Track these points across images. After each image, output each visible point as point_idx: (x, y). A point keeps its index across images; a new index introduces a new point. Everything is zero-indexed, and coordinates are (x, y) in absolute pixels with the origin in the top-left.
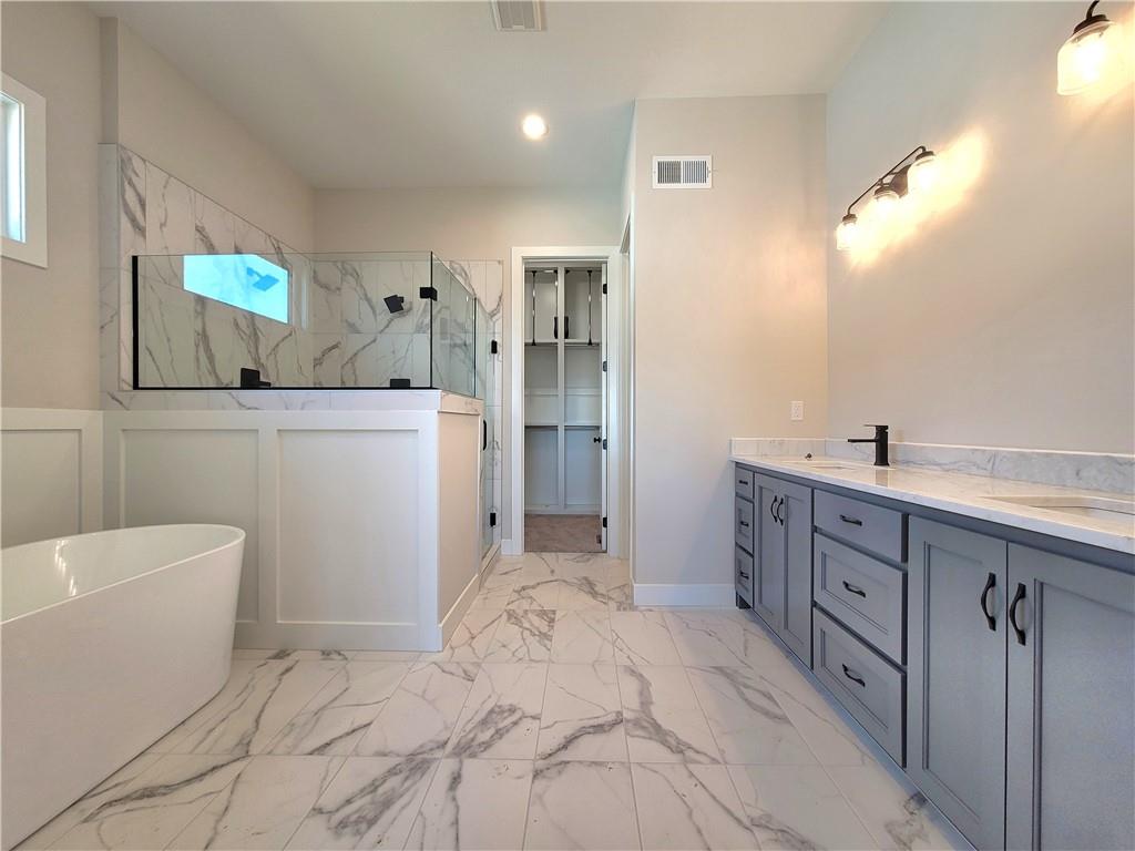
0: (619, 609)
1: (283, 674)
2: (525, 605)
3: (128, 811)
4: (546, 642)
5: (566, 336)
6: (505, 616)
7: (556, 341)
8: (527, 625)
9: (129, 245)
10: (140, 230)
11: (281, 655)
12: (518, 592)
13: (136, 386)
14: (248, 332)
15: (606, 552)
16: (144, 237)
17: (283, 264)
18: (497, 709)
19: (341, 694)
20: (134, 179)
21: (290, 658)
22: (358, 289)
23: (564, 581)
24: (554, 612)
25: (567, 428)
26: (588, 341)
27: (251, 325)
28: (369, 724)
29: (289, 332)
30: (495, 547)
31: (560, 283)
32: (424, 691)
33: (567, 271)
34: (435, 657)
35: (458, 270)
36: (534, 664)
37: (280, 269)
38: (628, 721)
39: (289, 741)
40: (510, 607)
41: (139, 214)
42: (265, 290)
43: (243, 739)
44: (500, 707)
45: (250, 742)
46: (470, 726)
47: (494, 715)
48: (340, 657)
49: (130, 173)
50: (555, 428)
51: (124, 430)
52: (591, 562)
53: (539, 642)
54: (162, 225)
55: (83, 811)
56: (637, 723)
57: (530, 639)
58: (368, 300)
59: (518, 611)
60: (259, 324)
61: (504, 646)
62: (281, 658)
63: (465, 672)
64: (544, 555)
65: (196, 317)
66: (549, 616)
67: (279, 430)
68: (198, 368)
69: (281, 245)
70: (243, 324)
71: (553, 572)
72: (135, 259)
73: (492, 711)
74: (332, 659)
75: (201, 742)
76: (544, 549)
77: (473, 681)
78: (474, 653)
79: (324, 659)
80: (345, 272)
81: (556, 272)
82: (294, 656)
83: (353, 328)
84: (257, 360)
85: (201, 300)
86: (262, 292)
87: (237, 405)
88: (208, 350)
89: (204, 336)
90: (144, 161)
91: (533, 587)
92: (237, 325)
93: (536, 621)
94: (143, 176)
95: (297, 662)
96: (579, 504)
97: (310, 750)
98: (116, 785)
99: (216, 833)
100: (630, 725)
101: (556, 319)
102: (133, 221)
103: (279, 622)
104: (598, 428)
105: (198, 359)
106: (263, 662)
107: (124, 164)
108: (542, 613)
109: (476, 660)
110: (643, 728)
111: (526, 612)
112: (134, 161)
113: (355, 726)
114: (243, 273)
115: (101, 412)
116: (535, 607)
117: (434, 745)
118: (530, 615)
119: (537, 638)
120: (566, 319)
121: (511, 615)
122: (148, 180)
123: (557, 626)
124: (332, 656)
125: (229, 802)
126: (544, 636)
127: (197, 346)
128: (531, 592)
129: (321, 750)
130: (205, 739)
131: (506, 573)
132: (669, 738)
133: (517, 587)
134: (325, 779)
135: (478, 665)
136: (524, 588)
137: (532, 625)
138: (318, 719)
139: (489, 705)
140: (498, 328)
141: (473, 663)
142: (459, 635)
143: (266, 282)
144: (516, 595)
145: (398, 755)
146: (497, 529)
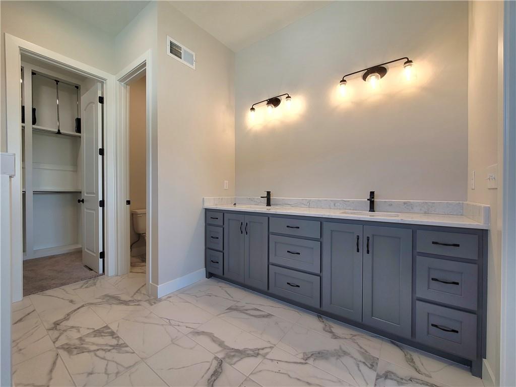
2: (74, 334)
4: (125, 349)
6: (62, 352)
8: (93, 347)
12: (54, 329)
24: (107, 327)
26: (57, 130)
33: (33, 73)
36: (133, 369)
38: (224, 358)
40: (58, 344)
52: (98, 284)
56: (228, 356)
57: (108, 355)
59: (72, 342)
61: (90, 374)
91: (66, 319)
100: (227, 359)
108: (98, 333)
110: (234, 356)
111: (81, 339)
116: (85, 331)
118: (88, 339)
119: (114, 351)
126: (119, 347)
128: (67, 323)
132: (248, 352)
136: (57, 324)
137: (97, 345)
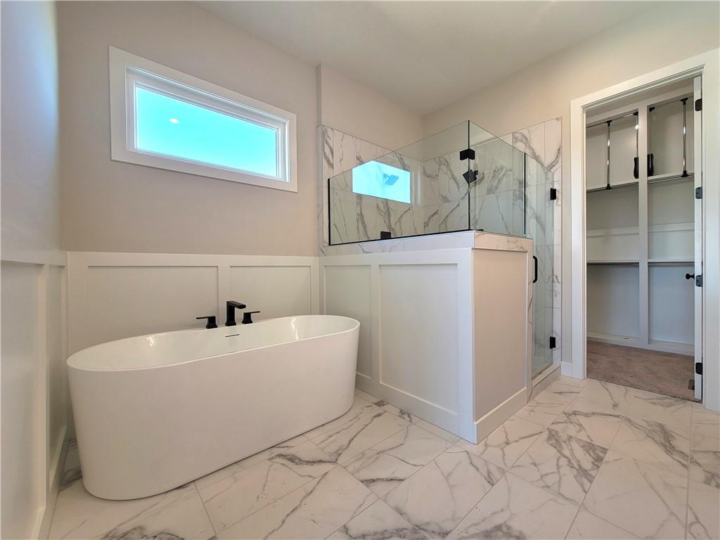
0: (707, 482)
1: (375, 417)
2: (572, 430)
3: (282, 464)
4: (585, 480)
5: (650, 172)
6: (545, 435)
7: (636, 180)
8: (566, 452)
9: (327, 173)
10: (331, 165)
11: (380, 404)
12: (568, 415)
13: (330, 244)
14: (384, 211)
15: (700, 401)
16: (333, 168)
17: (405, 168)
18: (504, 529)
19: (397, 446)
20: (329, 140)
21: (383, 407)
22: (448, 173)
23: (629, 421)
24: (605, 450)
25: (651, 265)
26: (682, 173)
27: (386, 206)
28: (402, 480)
29: (408, 208)
30: (554, 366)
31: (642, 125)
32: (450, 474)
33: (651, 109)
34: (469, 448)
35: (520, 138)
36: (561, 500)
37: (402, 171)
39: (357, 465)
40: (554, 427)
41: (330, 158)
42: (391, 185)
43: (338, 450)
44: (509, 528)
45: (341, 454)
46: (473, 531)
47: (500, 533)
48: (409, 419)
49: (327, 138)
50: (636, 265)
51: (325, 266)
52: (672, 408)
53: (575, 477)
54: (341, 160)
55: (272, 453)
57: (565, 470)
58: (454, 179)
59: (560, 434)
60: (391, 205)
61: (535, 464)
62: (379, 406)
63: (489, 473)
64: (611, 386)
65: (357, 206)
66: (598, 455)
67: (380, 265)
68: (359, 233)
69: (402, 156)
70: (381, 206)
71: (615, 405)
72: (329, 180)
73: (498, 528)
74: (404, 418)
75: (323, 441)
76: (611, 379)
77: (493, 485)
78: (504, 459)
79: (400, 416)
80: (440, 164)
81: (636, 114)
82: (386, 408)
83: (446, 200)
84: (389, 227)
85: (360, 196)
86: (390, 186)
87: (362, 251)
88: (363, 223)
89: (361, 215)
90: (332, 129)
91: (587, 415)
92: (378, 207)
93: (580, 453)
94: (332, 138)
95: (386, 411)
96: (667, 341)
97: (363, 478)
98: (287, 447)
99: (300, 505)
101: (636, 160)
102: (328, 161)
103: (381, 383)
104: (692, 264)
105: (358, 228)
106: (370, 405)
107: (324, 133)
108: (589, 447)
109: (503, 466)
111: (570, 438)
112: (328, 131)
113: (393, 476)
114: (381, 177)
115: (318, 258)
116: (582, 436)
117: (436, 529)
118: (574, 444)
119: (575, 472)
120: (650, 157)
121: (553, 437)
122: (335, 139)
123: (603, 466)
124: (405, 416)
125: (315, 488)
126: (583, 473)
127: (358, 221)
128: (581, 419)
129: (369, 482)
130: (326, 440)
131: (560, 393)
133: (569, 409)
134: (360, 507)
135: (502, 472)
136: (575, 413)
137: (572, 454)
138: (378, 458)
139: (498, 520)
140: (557, 177)
141: (499, 468)
142: (496, 437)
143: (391, 180)
144: (565, 418)
145: (409, 520)
146: (556, 351)
